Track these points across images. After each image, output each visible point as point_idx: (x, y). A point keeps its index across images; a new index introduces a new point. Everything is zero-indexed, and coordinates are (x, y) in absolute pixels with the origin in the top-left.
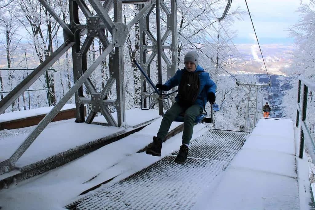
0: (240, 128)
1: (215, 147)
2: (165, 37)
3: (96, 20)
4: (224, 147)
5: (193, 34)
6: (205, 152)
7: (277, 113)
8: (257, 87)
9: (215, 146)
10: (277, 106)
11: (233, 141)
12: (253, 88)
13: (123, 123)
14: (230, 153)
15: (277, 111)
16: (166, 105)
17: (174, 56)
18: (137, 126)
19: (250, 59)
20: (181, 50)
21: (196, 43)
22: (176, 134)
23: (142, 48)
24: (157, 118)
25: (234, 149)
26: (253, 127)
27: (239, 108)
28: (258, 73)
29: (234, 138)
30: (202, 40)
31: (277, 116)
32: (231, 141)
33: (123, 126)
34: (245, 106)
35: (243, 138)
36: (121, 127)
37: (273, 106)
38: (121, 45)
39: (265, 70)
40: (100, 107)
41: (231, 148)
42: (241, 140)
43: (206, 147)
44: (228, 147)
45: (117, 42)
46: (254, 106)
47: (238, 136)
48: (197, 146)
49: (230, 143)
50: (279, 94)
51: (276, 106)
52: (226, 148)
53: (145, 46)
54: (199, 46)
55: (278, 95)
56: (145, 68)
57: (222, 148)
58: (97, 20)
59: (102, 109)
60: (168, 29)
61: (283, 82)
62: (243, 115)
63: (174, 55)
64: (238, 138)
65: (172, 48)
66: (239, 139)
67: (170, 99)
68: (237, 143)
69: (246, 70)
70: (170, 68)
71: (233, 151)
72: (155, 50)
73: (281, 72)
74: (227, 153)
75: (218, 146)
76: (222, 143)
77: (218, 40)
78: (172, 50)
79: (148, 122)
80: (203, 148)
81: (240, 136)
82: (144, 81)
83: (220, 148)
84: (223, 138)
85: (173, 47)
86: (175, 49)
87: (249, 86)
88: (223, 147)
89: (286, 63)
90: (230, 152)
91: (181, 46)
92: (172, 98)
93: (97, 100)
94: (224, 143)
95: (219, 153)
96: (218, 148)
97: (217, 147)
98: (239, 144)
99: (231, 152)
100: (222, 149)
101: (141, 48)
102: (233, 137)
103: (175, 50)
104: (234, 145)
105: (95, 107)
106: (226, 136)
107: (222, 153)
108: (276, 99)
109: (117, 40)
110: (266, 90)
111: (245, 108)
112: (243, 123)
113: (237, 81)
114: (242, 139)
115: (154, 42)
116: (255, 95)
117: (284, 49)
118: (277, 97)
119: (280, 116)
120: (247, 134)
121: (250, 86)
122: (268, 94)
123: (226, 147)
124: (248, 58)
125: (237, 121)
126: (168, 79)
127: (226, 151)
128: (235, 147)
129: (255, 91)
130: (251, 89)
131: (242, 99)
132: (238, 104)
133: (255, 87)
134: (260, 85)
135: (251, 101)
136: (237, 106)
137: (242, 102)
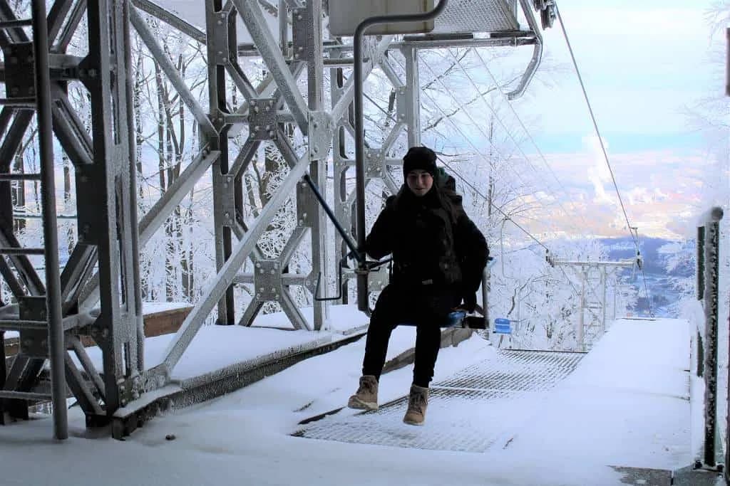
3: (269, 106)
8: (605, 268)
12: (595, 274)
23: (339, 165)
27: (555, 336)
28: (605, 237)
29: (558, 362)
33: (326, 330)
34: (571, 330)
36: (321, 330)
38: (321, 157)
40: (274, 290)
45: (316, 151)
46: (597, 323)
50: (667, 297)
53: (344, 159)
55: (664, 298)
56: (345, 210)
58: (271, 105)
59: (280, 294)
60: (400, 120)
61: (677, 258)
66: (570, 364)
72: (370, 168)
81: (570, 360)
87: (583, 268)
93: (267, 274)
101: (337, 164)
105: (262, 289)
109: (316, 146)
110: (628, 281)
111: (571, 336)
113: (548, 255)
114: (575, 364)
116: (599, 291)
121: (586, 268)
122: (636, 294)
129: (598, 282)
130: (589, 276)
131: (563, 309)
132: (551, 324)
133: (598, 269)
134: (612, 264)
135: (590, 308)
136: (549, 330)
137: (564, 320)
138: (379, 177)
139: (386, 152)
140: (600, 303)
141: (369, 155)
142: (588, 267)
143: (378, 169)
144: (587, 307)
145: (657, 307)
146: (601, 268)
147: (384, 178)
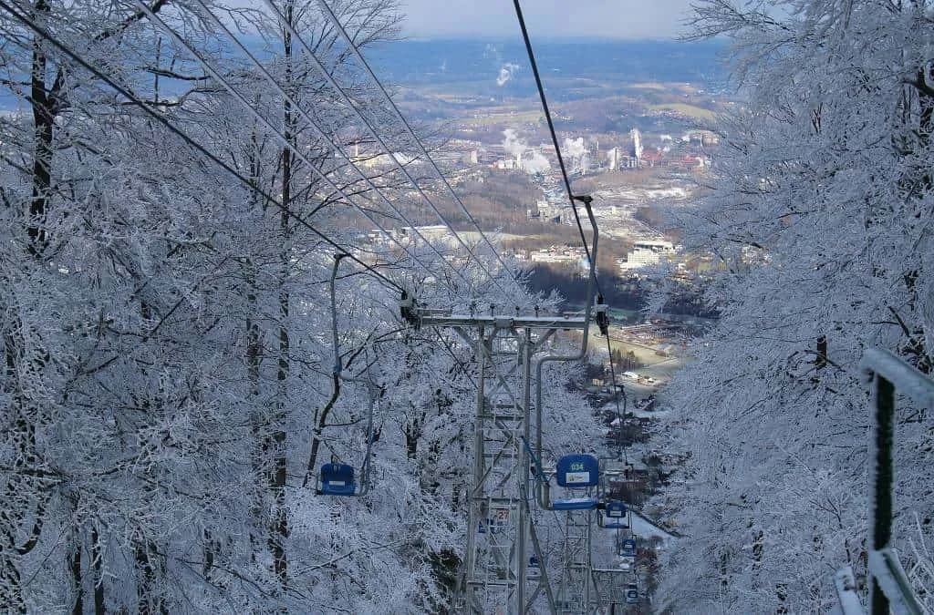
0: (435, 564)
5: (131, 14)
8: (528, 331)
12: (506, 343)
19: (474, 159)
20: (59, 118)
26: (511, 574)
27: (423, 446)
39: (558, 219)
46: (511, 450)
54: (171, 91)
62: (447, 490)
69: (454, 223)
77: (288, 51)
87: (482, 332)
91: (57, 86)
108: (628, 381)
112: (453, 535)
113: (406, 303)
116: (515, 381)
119: (650, 475)
121: (488, 331)
124: (459, 150)
125: (412, 529)
129: (514, 361)
130: (495, 349)
131: (439, 392)
133: (514, 333)
134: (543, 323)
135: (498, 418)
136: (411, 432)
137: (440, 413)
140: (519, 408)
142: (493, 329)
144: (491, 418)
145: (620, 370)
146: (522, 332)
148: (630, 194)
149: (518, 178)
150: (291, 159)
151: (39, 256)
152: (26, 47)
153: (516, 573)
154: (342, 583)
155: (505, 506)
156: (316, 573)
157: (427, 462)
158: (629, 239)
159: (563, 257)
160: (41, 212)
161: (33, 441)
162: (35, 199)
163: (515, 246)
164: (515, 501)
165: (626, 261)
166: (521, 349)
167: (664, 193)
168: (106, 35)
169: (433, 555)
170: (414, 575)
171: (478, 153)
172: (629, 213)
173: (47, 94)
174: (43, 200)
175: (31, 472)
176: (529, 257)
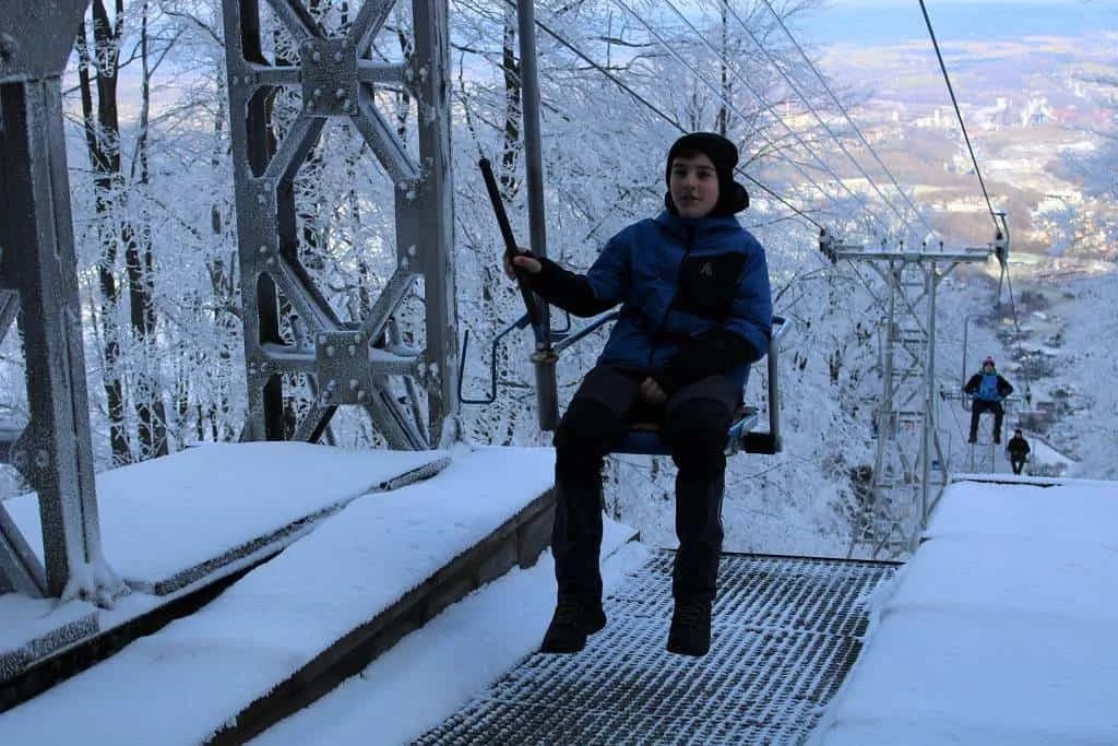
0: (853, 478)
1: (681, 684)
2: (376, 12)
4: (736, 680)
6: (614, 727)
7: (1040, 391)
8: (934, 266)
9: (682, 674)
10: (1039, 352)
11: (791, 633)
12: (913, 275)
13: (81, 573)
14: (765, 732)
15: (1041, 380)
16: (397, 416)
17: (432, 123)
18: (185, 578)
19: (895, 117)
21: (602, 38)
22: (440, 610)
23: (241, 81)
24: (325, 513)
25: (796, 691)
27: (844, 375)
29: (799, 604)
30: (633, 21)
31: (1041, 405)
32: (778, 634)
33: (83, 595)
34: (875, 362)
35: (849, 603)
36: (65, 595)
37: (1022, 352)
38: (39, 72)
39: (973, 172)
41: (778, 684)
42: (836, 625)
43: (625, 689)
44: (757, 681)
46: (917, 369)
47: (819, 594)
48: (566, 680)
49: (772, 651)
50: (1046, 294)
51: (1034, 353)
52: (746, 686)
53: (257, 67)
54: (620, 57)
55: (1040, 297)
56: (262, 199)
57: (720, 690)
62: (865, 413)
63: (433, 118)
64: (825, 603)
65: (417, 77)
66: (832, 613)
67: (419, 379)
68: (818, 644)
69: (874, 177)
70: (410, 195)
71: (789, 711)
72: (317, 92)
73: (1057, 180)
74: (752, 728)
75: (696, 676)
76: (727, 647)
77: (724, 20)
78: (419, 89)
79: (262, 541)
80: (601, 698)
81: (832, 592)
82: (258, 274)
83: (708, 687)
84: (733, 609)
85: (423, 71)
86: (437, 83)
87: (892, 265)
88: (731, 676)
89: (1078, 128)
90: (770, 716)
92: (428, 373)
94: (737, 651)
95: (698, 732)
96: (697, 691)
97: (690, 682)
98: (827, 652)
99: (775, 720)
100: (722, 698)
101: (236, 80)
102: (790, 600)
103: (436, 91)
104: (795, 658)
106: (749, 598)
107: (721, 726)
108: (1037, 321)
111: (875, 374)
112: (870, 452)
113: (825, 239)
114: (843, 614)
115: (310, 46)
116: (922, 309)
117: (1065, 59)
118: (1040, 308)
119: (1057, 407)
120: (877, 577)
121: (897, 264)
122: (993, 297)
123: (744, 679)
124: (882, 110)
125: (832, 445)
126: (399, 260)
127: (743, 709)
128: (805, 676)
129: (921, 290)
130: (902, 281)
131: (859, 326)
132: (838, 353)
133: (921, 265)
134: (948, 257)
135: (906, 341)
136: (834, 364)
137: (860, 344)
138: (341, 112)
139: (362, 46)
140: (925, 332)
141: (316, 56)
142: (902, 262)
143: (340, 92)
144: (899, 341)
145: (1030, 311)
146: (928, 265)
147: (355, 114)
148: (1039, 148)
149: (934, 135)
150: (726, 117)
151: (509, 201)
152: (498, 22)
153: (921, 477)
154: (772, 492)
155: (911, 418)
156: (748, 482)
157: (848, 388)
158: (1039, 190)
159: (976, 207)
160: (511, 162)
161: (506, 358)
162: (507, 151)
163: (933, 197)
164: (920, 414)
165: (1036, 210)
166: (927, 280)
167: (1071, 146)
168: (566, 9)
169: (853, 471)
170: (834, 486)
171: (899, 111)
172: (1039, 166)
173: (516, 62)
174: (511, 153)
175: (505, 384)
176: (945, 207)
